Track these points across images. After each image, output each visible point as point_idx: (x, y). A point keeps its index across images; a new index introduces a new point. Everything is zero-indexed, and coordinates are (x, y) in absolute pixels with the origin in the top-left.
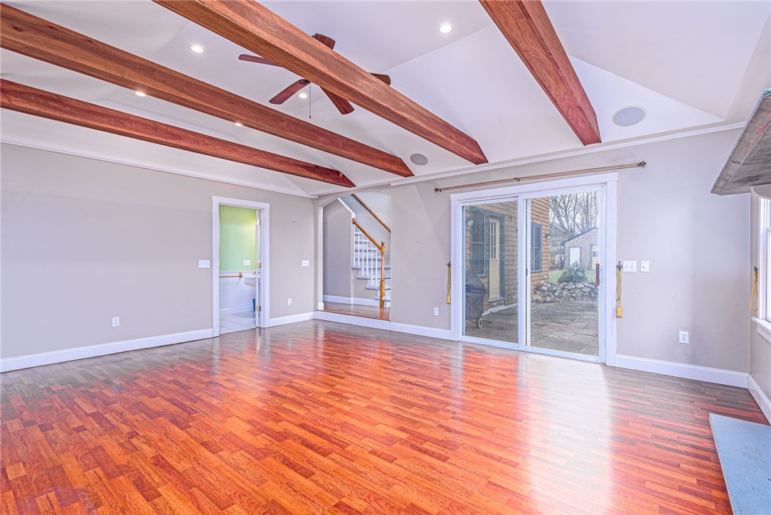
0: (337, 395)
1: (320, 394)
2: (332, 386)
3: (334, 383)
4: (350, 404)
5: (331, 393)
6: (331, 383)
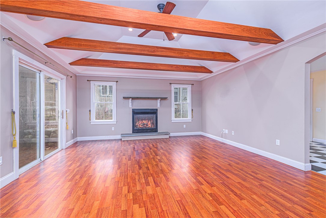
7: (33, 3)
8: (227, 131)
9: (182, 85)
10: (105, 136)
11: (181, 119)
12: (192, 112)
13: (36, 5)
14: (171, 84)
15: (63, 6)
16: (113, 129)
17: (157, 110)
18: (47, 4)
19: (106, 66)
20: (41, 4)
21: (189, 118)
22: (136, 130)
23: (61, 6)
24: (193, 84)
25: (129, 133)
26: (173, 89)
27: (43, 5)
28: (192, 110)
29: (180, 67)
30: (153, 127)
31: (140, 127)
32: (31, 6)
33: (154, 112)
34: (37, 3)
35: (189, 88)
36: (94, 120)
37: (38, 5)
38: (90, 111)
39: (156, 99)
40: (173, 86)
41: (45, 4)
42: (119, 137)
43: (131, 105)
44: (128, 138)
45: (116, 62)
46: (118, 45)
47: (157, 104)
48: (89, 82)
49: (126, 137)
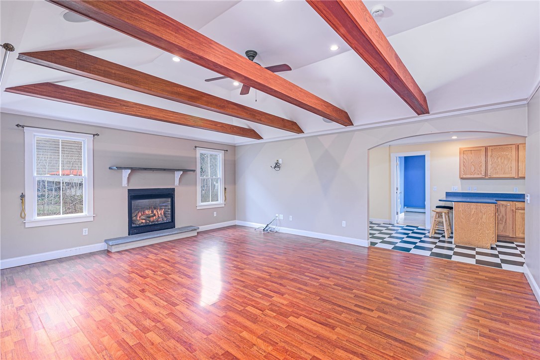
0: (239, 268)
1: (249, 269)
2: (242, 273)
3: (242, 275)
4: (233, 264)
5: (243, 269)
6: (243, 276)
7: (131, 14)
8: (281, 217)
9: (212, 151)
10: (64, 250)
11: (210, 203)
12: (225, 193)
13: (136, 19)
14: (196, 147)
15: (176, 35)
16: (85, 231)
17: (173, 190)
18: (154, 23)
19: (104, 107)
20: (144, 20)
21: (221, 201)
22: (135, 229)
23: (174, 33)
24: (227, 150)
25: (121, 236)
26: (198, 156)
27: (148, 24)
28: (225, 189)
29: (226, 127)
30: (165, 219)
31: (142, 223)
32: (128, 19)
33: (169, 194)
34: (138, 16)
35: (220, 155)
36: (34, 217)
37: (140, 20)
38: (23, 196)
39: (172, 170)
40: (199, 151)
41: (151, 22)
42: (102, 246)
43: (125, 182)
44: (125, 246)
45: (125, 104)
46: (175, 88)
47: (174, 181)
48: (20, 128)
49: (121, 245)
